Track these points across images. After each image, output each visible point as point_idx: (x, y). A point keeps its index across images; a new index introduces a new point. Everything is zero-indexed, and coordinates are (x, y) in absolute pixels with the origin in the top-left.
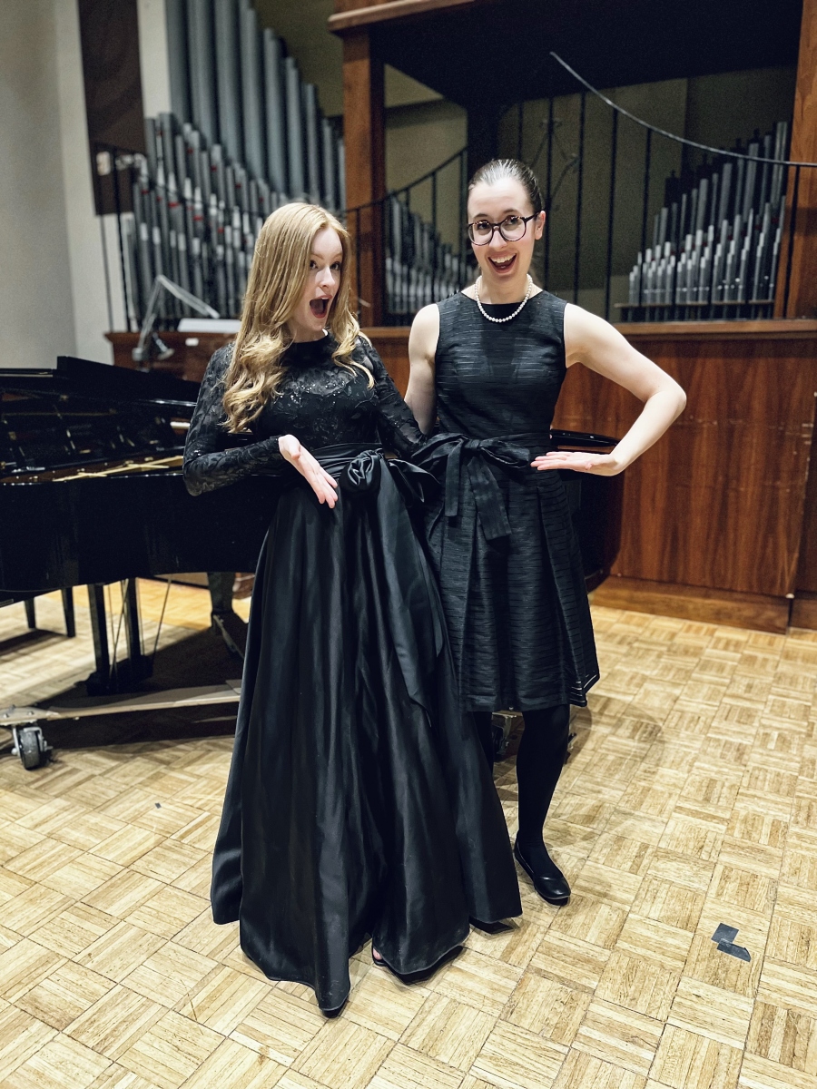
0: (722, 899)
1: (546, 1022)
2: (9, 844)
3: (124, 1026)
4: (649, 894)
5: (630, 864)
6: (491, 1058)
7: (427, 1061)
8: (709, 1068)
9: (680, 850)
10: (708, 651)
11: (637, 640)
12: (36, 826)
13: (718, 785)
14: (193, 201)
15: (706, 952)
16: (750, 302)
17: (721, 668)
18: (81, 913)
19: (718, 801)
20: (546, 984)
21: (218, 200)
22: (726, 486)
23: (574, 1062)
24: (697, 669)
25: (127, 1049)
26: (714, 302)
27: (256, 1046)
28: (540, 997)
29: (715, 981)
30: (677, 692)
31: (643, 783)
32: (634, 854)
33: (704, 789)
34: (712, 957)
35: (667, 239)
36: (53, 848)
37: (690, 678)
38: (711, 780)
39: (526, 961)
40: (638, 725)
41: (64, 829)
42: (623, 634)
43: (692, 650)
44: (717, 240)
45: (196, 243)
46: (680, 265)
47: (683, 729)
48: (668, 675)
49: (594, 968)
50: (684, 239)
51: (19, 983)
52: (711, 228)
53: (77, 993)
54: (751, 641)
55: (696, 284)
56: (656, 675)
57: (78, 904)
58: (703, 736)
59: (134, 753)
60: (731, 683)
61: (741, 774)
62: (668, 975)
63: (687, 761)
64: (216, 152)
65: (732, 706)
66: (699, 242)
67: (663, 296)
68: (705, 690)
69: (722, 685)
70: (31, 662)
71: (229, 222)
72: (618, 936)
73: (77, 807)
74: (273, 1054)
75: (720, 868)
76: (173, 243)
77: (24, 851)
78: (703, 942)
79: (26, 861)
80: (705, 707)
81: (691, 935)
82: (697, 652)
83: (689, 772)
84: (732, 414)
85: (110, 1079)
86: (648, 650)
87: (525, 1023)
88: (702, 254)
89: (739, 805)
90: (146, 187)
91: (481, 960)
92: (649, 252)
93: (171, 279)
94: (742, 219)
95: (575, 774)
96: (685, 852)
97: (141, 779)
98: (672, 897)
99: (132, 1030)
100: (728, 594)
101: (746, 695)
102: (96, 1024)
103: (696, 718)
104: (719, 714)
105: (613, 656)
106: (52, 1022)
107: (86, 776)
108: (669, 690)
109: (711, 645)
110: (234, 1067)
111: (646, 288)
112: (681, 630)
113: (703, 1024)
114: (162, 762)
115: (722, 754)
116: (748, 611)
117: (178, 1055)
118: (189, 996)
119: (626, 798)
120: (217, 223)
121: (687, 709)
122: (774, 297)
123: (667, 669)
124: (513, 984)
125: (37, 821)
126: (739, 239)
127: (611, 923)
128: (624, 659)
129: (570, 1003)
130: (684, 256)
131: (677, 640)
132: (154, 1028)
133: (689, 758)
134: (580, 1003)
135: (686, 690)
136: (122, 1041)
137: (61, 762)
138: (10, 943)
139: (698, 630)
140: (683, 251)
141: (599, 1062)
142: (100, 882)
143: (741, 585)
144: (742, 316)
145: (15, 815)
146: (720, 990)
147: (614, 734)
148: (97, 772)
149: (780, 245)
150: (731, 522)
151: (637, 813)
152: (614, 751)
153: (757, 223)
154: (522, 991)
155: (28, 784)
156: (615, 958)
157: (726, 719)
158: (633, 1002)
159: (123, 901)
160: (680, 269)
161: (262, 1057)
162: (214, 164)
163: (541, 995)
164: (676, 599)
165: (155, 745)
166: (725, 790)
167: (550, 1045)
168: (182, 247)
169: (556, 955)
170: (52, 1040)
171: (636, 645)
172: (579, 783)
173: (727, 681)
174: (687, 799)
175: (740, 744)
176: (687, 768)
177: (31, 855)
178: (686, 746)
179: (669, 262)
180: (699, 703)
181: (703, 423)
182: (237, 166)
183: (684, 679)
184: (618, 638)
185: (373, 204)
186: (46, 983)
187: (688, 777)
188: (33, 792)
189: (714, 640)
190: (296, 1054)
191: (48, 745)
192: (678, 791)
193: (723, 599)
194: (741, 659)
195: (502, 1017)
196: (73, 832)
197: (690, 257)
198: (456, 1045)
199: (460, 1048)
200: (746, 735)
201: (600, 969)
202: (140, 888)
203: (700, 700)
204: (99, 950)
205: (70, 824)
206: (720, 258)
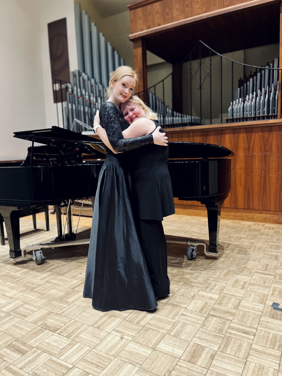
0: (274, 296)
1: (216, 328)
2: (34, 284)
3: (76, 330)
4: (248, 295)
5: (241, 287)
6: (198, 338)
7: (177, 338)
8: (273, 340)
9: (258, 283)
10: (263, 230)
11: (238, 228)
12: (42, 279)
13: (270, 266)
14: (86, 95)
15: (269, 310)
16: (269, 115)
17: (268, 235)
18: (59, 301)
19: (270, 270)
20: (215, 318)
21: (93, 95)
22: (265, 174)
23: (227, 339)
24: (259, 235)
25: (77, 336)
26: (257, 115)
27: (120, 335)
28: (213, 322)
29: (273, 317)
30: (253, 241)
31: (243, 266)
32: (242, 284)
33: (265, 267)
34: (271, 311)
35: (240, 97)
36: (48, 285)
37: (257, 237)
38: (267, 264)
39: (208, 313)
40: (240, 250)
41: (51, 280)
42: (233, 226)
43: (257, 230)
44: (257, 96)
45: (86, 109)
46: (245, 105)
47: (256, 251)
48: (249, 237)
49: (231, 314)
50: (246, 97)
51: (40, 320)
52: (255, 93)
53: (59, 322)
54: (277, 227)
55: (251, 111)
56: (245, 237)
57: (58, 299)
58: (263, 253)
59: (71, 260)
60: (271, 238)
61: (277, 263)
62: (257, 316)
63: (258, 260)
64: (93, 81)
65: (272, 245)
66: (251, 97)
67: (240, 115)
68: (263, 240)
69: (269, 239)
70: (36, 237)
71: (97, 101)
72: (238, 306)
73: (55, 274)
74: (125, 337)
75: (272, 288)
76: (79, 109)
77: (39, 286)
78: (268, 307)
79: (39, 288)
80: (263, 245)
81: (264, 306)
82: (259, 230)
83: (259, 262)
84: (266, 151)
85: (72, 345)
86: (242, 230)
87: (209, 329)
88: (252, 101)
89: (277, 271)
90: (71, 92)
91: (192, 312)
92: (234, 102)
93: (79, 119)
94: (265, 89)
95: (220, 263)
96: (260, 284)
97: (74, 267)
98: (256, 296)
99: (78, 331)
100: (268, 212)
101: (277, 242)
102: (66, 330)
103: (260, 248)
104: (268, 246)
105: (230, 232)
106: (52, 330)
107: (57, 266)
108: (250, 241)
109: (264, 228)
110: (113, 341)
111: (234, 113)
112: (252, 225)
113: (270, 329)
114: (81, 262)
115: (270, 257)
116: (276, 217)
117: (94, 338)
118: (96, 322)
119: (238, 270)
120: (93, 102)
121: (256, 246)
122: (277, 113)
123: (249, 235)
124: (204, 319)
125: (42, 278)
126: (264, 96)
127: (236, 303)
128: (234, 233)
129: (224, 323)
130: (246, 102)
131: (251, 227)
132: (85, 331)
133: (259, 259)
134: (227, 323)
135: (256, 240)
136: (76, 334)
137: (48, 263)
138: (36, 310)
139: (259, 225)
140: (246, 100)
141: (235, 339)
142: (64, 293)
143: (273, 209)
144: (267, 118)
145: (35, 277)
146: (275, 320)
147: (232, 253)
148: (60, 265)
149: (278, 96)
150: (268, 187)
151: (242, 274)
152: (232, 257)
153: (270, 90)
154: (207, 320)
155: (38, 269)
156: (238, 312)
157: (271, 248)
158: (245, 323)
159: (72, 298)
160: (245, 106)
161: (122, 338)
162: (92, 84)
163: (213, 321)
164: (251, 215)
165: (78, 258)
166: (272, 267)
167: (218, 334)
168: (82, 109)
169: (217, 311)
170: (52, 335)
171: (237, 229)
172: (221, 266)
173: (270, 238)
174: (259, 270)
175: (276, 255)
176: (258, 261)
177: (41, 287)
178: (257, 256)
179: (241, 104)
180: (261, 244)
181: (256, 154)
182: (99, 84)
183: (255, 238)
184: (231, 227)
185: (144, 91)
186: (49, 320)
187: (259, 264)
188: (40, 270)
189: (264, 227)
190: (133, 337)
191: (44, 257)
192: (256, 268)
193: (267, 214)
194: (274, 232)
195: (201, 327)
196: (54, 281)
197: (248, 102)
198: (186, 334)
199: (187, 335)
200: (278, 252)
201: (233, 314)
202: (78, 295)
203: (261, 243)
204: (65, 311)
205: (53, 279)
206: (258, 102)
